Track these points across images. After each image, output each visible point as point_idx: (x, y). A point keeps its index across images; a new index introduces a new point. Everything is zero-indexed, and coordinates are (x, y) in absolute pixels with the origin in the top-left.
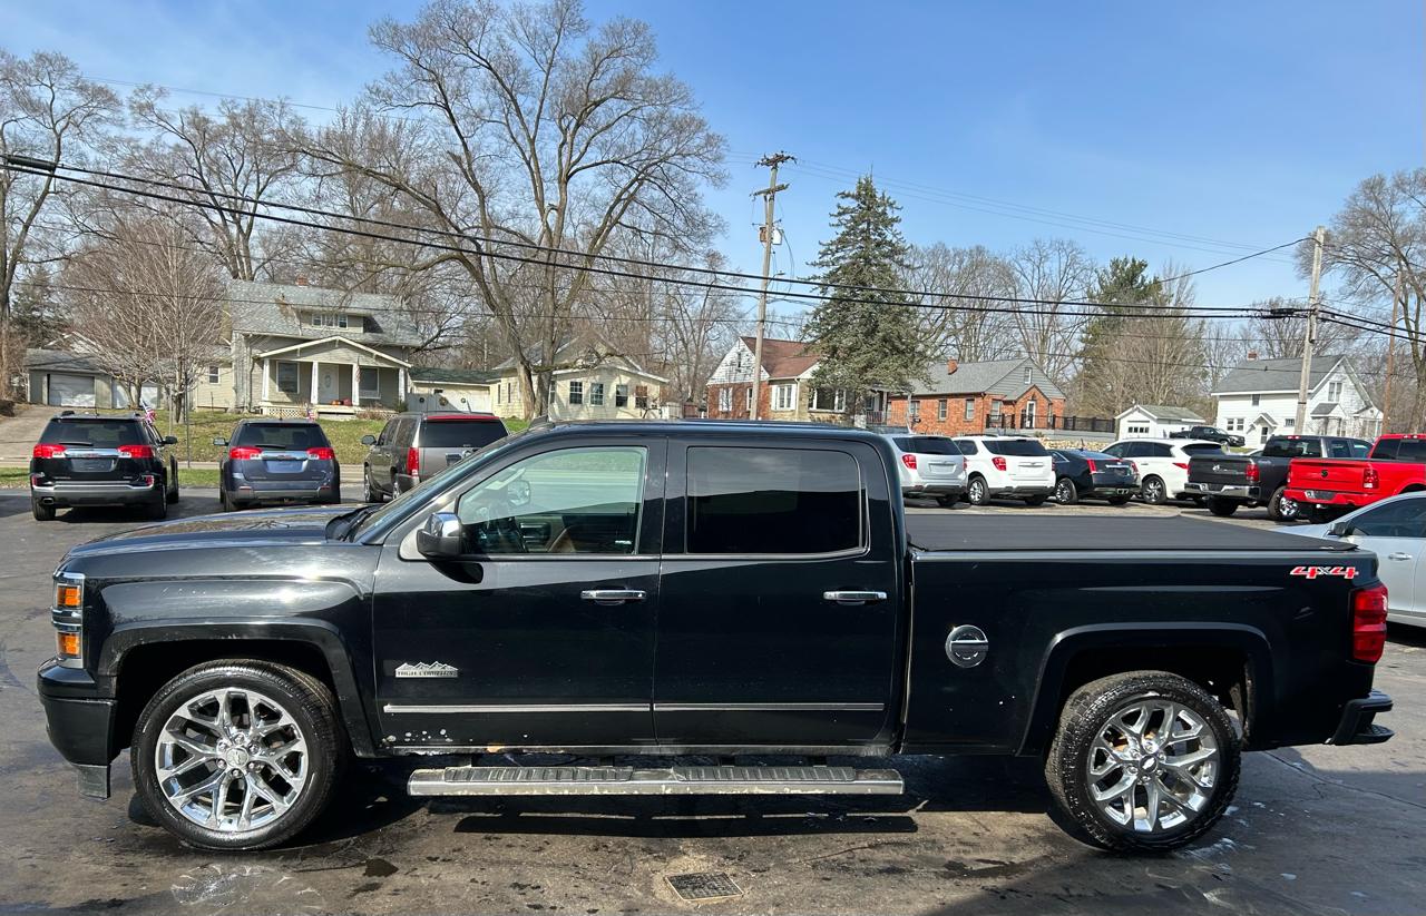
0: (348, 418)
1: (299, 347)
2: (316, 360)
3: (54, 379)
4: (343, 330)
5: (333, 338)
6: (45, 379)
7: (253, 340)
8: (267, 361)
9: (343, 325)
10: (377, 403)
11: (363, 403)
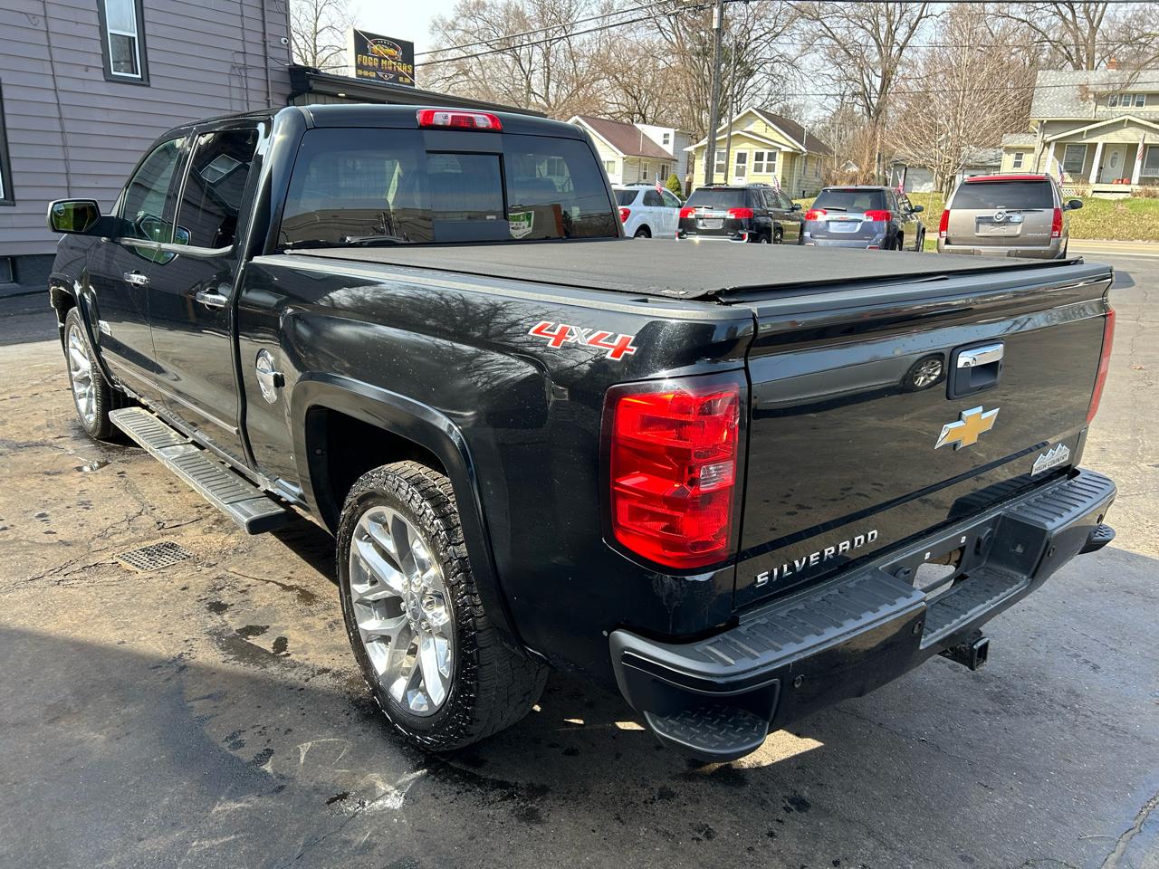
0: (1122, 196)
1: (1085, 129)
2: (1100, 140)
3: (909, 171)
4: (1139, 109)
5: (1122, 118)
6: (904, 171)
7: (1047, 125)
8: (1053, 145)
9: (1140, 104)
10: (1157, 181)
11: (1142, 182)
